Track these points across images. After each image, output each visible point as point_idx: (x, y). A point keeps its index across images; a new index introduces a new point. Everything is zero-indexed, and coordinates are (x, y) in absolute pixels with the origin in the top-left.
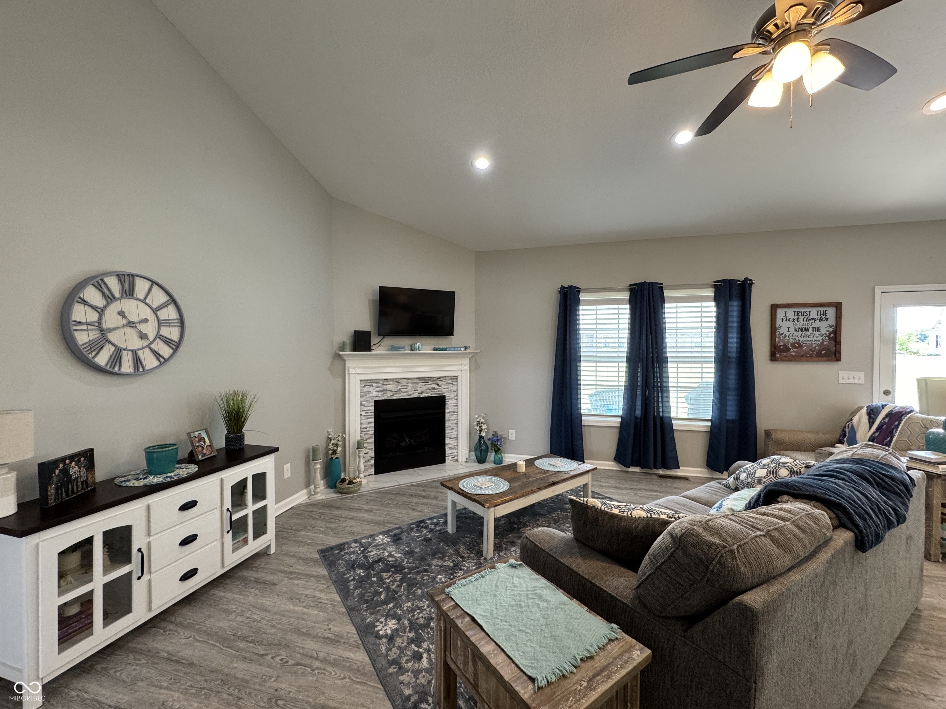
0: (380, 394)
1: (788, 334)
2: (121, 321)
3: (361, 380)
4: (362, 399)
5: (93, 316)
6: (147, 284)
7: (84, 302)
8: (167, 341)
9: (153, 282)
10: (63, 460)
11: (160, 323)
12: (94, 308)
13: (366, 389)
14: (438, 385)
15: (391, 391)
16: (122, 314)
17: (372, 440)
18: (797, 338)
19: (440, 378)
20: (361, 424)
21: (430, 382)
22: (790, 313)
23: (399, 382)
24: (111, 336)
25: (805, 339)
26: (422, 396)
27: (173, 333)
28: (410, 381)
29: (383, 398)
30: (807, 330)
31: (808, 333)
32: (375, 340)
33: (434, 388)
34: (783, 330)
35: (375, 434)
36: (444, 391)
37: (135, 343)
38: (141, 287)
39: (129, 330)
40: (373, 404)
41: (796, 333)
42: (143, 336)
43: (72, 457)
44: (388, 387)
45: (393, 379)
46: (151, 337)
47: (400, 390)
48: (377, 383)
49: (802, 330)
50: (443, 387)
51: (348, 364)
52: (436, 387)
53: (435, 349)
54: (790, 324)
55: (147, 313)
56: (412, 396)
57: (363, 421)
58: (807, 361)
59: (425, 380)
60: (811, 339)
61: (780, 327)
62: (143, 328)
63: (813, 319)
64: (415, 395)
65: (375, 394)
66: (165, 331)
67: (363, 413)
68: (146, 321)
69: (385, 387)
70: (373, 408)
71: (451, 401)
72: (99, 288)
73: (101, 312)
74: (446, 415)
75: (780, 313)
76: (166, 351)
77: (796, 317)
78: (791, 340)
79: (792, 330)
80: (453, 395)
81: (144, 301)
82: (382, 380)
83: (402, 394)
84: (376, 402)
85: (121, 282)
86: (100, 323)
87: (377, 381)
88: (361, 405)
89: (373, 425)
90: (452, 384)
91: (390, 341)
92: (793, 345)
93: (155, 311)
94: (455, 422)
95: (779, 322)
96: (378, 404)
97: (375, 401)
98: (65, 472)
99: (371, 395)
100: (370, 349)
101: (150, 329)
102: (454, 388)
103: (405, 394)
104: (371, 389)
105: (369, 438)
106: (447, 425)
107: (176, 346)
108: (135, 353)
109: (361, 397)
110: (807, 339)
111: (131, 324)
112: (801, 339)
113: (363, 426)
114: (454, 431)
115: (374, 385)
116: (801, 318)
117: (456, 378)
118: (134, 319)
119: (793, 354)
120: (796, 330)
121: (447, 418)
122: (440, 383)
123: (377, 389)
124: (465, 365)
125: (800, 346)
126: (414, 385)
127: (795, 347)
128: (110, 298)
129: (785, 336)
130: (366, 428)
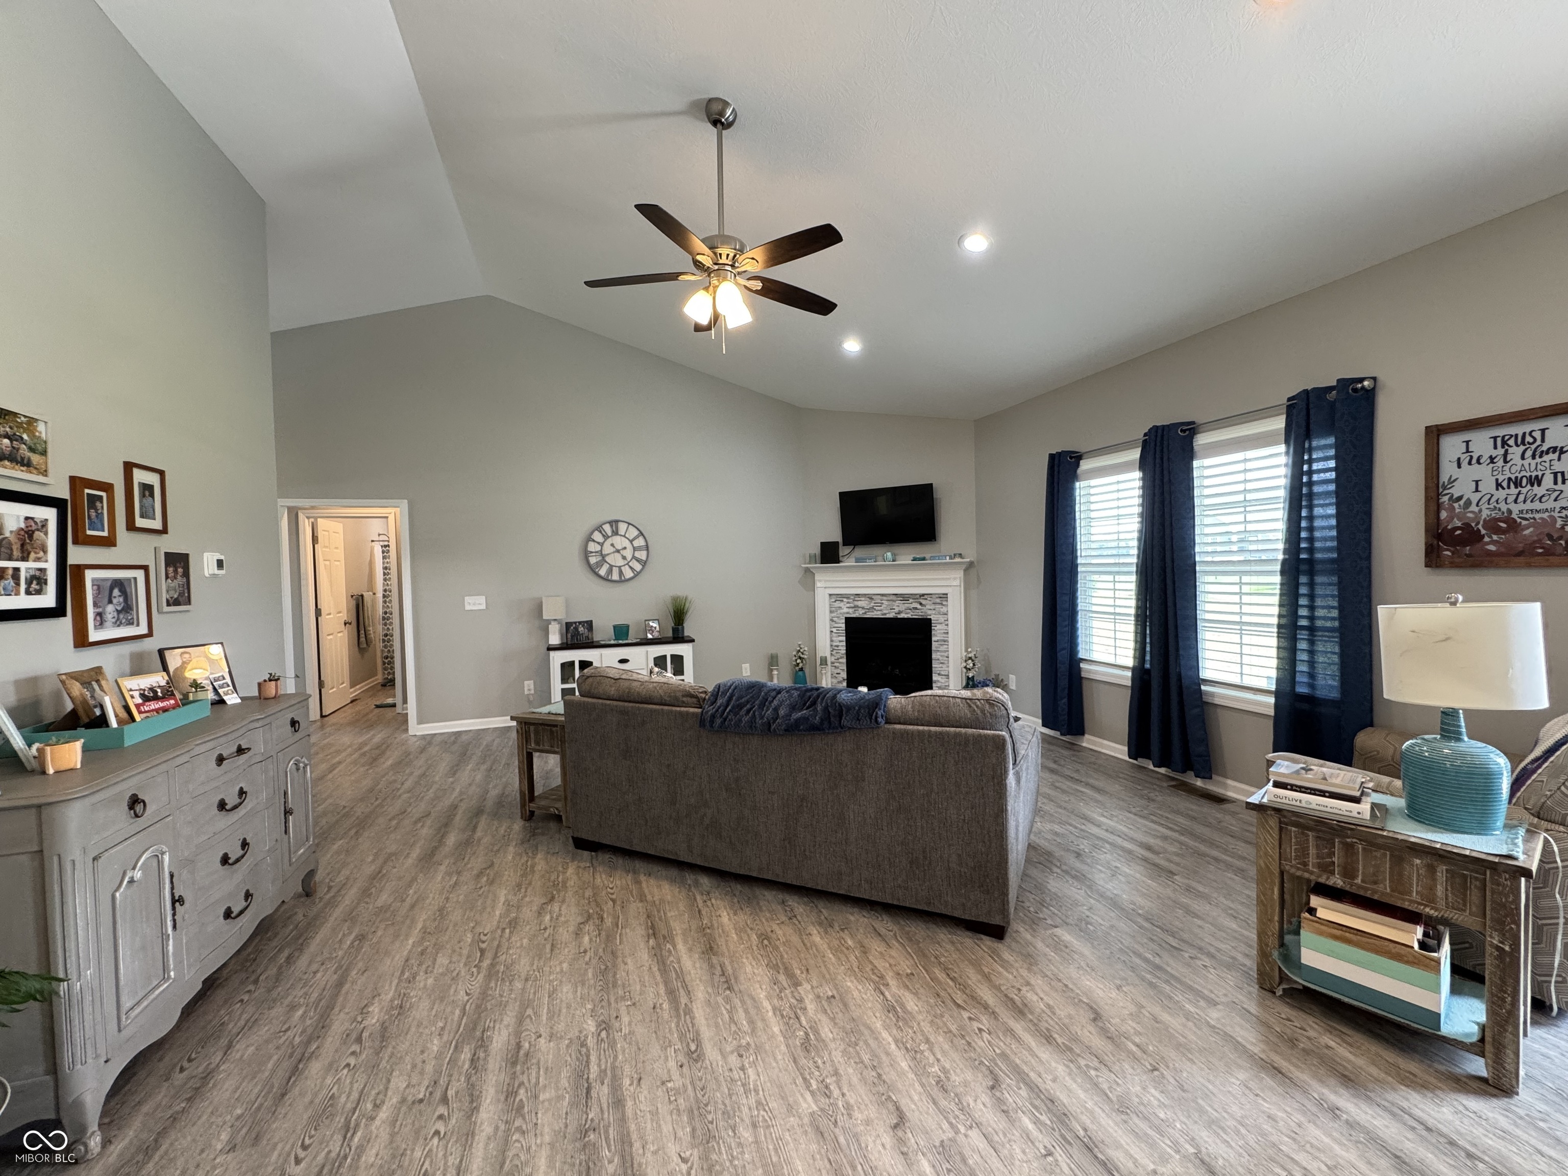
0: (851, 610)
1: (1475, 498)
2: (612, 550)
3: (830, 595)
4: (833, 615)
5: (598, 548)
6: (626, 525)
7: (594, 541)
8: (638, 560)
9: (629, 524)
10: (575, 623)
11: (635, 549)
12: (598, 543)
13: (837, 604)
14: (921, 604)
15: (863, 608)
16: (612, 545)
17: (844, 660)
18: (1504, 507)
19: (923, 595)
20: (832, 641)
21: (911, 600)
22: (1481, 441)
23: (871, 599)
24: (607, 559)
25: (1529, 505)
26: (899, 616)
27: (642, 555)
28: (885, 598)
29: (854, 616)
30: (1538, 481)
31: (1538, 491)
32: (843, 551)
33: (916, 608)
34: (1463, 488)
35: (847, 654)
36: (929, 612)
37: (621, 562)
38: (622, 527)
39: (616, 554)
40: (844, 621)
41: (1501, 494)
42: (624, 558)
43: (580, 623)
44: (859, 604)
45: (865, 595)
46: (629, 559)
47: (872, 608)
48: (848, 598)
49: (1517, 483)
50: (928, 607)
51: (817, 577)
52: (919, 606)
53: (914, 559)
54: (1484, 472)
55: (627, 543)
56: (888, 616)
57: (834, 639)
58: (1529, 566)
59: (904, 598)
60: (1550, 504)
61: (1452, 481)
62: (624, 553)
63: (1554, 449)
64: (891, 615)
65: (846, 610)
66: (637, 554)
67: (834, 630)
68: (625, 548)
69: (856, 603)
70: (844, 626)
71: (939, 627)
72: (600, 532)
73: (602, 544)
74: (933, 643)
75: (1451, 446)
76: (638, 567)
77: (1501, 451)
78: (1485, 514)
79: (1488, 486)
80: (942, 619)
81: (624, 536)
82: (852, 595)
83: (875, 612)
84: (848, 620)
85: (612, 526)
86: (601, 551)
87: (847, 596)
88: (832, 620)
89: (844, 644)
90: (942, 604)
91: (860, 551)
92: (1492, 525)
93: (631, 541)
94: (946, 654)
95: (1448, 470)
96: (849, 621)
97: (846, 618)
98: (576, 629)
99: (842, 611)
100: (838, 562)
101: (628, 554)
102: (944, 610)
103: (879, 613)
104: (841, 605)
105: (841, 658)
106: (934, 656)
107: (644, 563)
108: (620, 567)
109: (831, 612)
110: (1537, 505)
111: (618, 551)
112: (1515, 509)
113: (835, 644)
114: (944, 666)
115: (845, 600)
116: (1515, 452)
117: (944, 596)
118: (619, 547)
119: (1492, 548)
120: (1498, 485)
121: (933, 648)
122: (924, 602)
123: (848, 605)
124: (955, 579)
125: (1513, 525)
126: (890, 603)
127: (1499, 531)
128: (606, 537)
129: (1468, 503)
130: (837, 646)
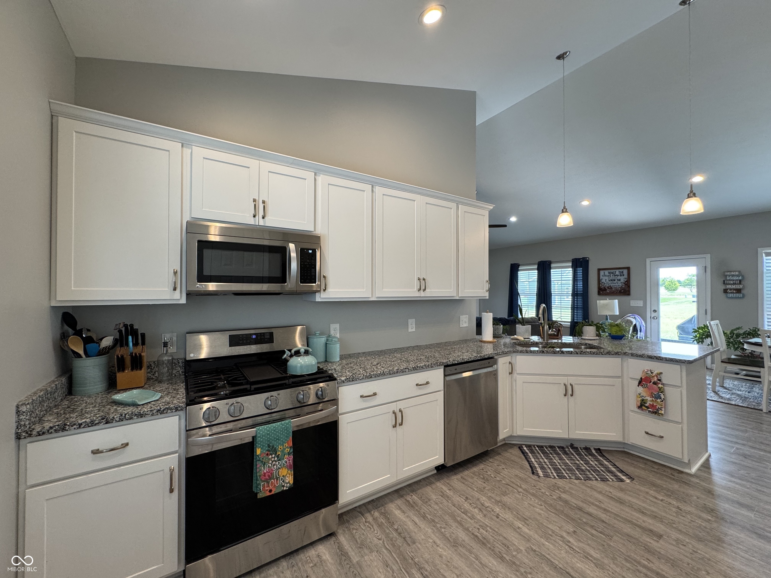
1: (605, 282)
18: (610, 284)
22: (607, 272)
25: (614, 285)
30: (615, 280)
31: (615, 282)
34: (603, 281)
41: (609, 282)
49: (612, 280)
54: (607, 278)
58: (614, 295)
60: (616, 285)
61: (602, 279)
63: (617, 275)
75: (602, 273)
77: (609, 275)
78: (607, 286)
79: (607, 281)
92: (608, 287)
95: (601, 277)
112: (612, 285)
116: (612, 275)
119: (608, 292)
120: (609, 280)
125: (611, 288)
127: (609, 289)
129: (605, 283)
